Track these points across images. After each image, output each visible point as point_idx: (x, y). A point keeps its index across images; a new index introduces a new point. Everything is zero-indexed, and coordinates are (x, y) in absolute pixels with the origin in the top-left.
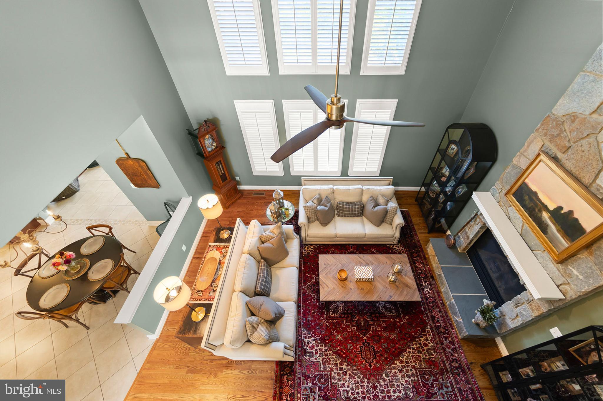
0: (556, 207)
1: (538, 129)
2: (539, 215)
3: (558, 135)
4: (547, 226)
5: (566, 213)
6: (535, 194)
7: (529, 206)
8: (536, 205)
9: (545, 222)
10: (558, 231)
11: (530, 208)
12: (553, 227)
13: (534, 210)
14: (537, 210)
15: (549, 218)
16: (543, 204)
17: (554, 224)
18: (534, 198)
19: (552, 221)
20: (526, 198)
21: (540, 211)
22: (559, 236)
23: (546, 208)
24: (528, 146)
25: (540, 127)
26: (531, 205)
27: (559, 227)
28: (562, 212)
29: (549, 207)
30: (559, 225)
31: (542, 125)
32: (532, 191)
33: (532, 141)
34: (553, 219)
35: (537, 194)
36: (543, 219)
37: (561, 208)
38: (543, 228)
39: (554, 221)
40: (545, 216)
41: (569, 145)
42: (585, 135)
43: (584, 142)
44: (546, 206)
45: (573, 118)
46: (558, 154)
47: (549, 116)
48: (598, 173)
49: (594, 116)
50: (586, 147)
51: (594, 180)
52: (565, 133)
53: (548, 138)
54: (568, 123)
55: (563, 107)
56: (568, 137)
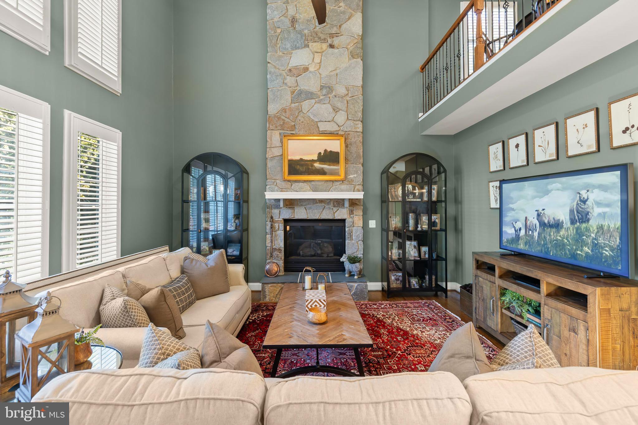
0: (317, 155)
1: (269, 127)
2: (314, 168)
3: (284, 123)
4: (322, 169)
6: (301, 159)
7: (304, 170)
8: (307, 165)
9: (320, 168)
10: (329, 165)
11: (306, 171)
12: (325, 167)
13: (309, 169)
14: (310, 167)
15: (320, 164)
16: (310, 161)
17: (324, 164)
18: (303, 163)
19: (322, 164)
20: (298, 167)
21: (312, 166)
22: (332, 167)
23: (313, 161)
24: (271, 140)
25: (269, 125)
26: (304, 168)
27: (328, 163)
28: (322, 154)
29: (314, 159)
30: (327, 162)
31: (269, 123)
32: (298, 160)
33: (271, 136)
34: (322, 163)
35: (302, 159)
36: (318, 168)
37: (320, 153)
38: (322, 172)
39: (324, 163)
40: (317, 165)
41: (294, 124)
42: (297, 114)
43: (299, 118)
44: (313, 160)
45: (284, 110)
46: (292, 132)
47: (269, 117)
48: (318, 126)
49: (293, 105)
50: (302, 120)
51: (319, 130)
52: (287, 120)
53: (279, 128)
54: (284, 114)
55: (273, 109)
56: (290, 121)
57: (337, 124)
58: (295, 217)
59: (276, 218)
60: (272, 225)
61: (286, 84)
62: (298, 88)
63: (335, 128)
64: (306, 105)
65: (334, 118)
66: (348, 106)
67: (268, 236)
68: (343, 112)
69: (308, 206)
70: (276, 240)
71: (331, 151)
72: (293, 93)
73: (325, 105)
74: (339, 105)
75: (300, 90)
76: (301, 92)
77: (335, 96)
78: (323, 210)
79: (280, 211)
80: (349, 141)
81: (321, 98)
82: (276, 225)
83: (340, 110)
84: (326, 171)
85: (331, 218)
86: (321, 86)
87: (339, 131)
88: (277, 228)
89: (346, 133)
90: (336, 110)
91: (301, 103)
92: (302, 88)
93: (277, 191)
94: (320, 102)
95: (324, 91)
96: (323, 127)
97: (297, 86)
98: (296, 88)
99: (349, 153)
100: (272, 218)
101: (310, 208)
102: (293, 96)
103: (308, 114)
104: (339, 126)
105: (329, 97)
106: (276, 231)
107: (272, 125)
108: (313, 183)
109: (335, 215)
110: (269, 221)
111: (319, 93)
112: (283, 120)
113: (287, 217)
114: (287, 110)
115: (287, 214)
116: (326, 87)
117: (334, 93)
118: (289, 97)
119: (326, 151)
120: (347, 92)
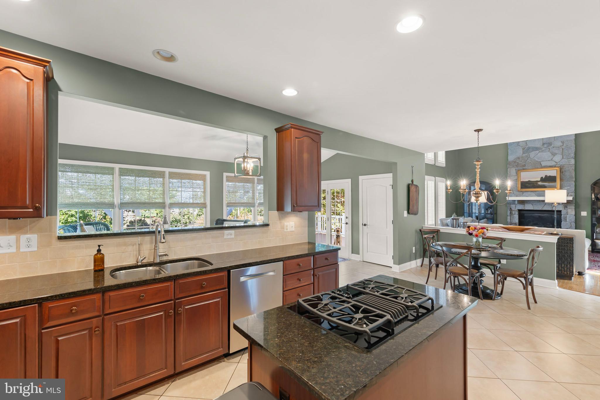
0: (540, 178)
1: (509, 167)
2: (538, 185)
3: (518, 164)
4: (544, 185)
5: (545, 177)
6: (529, 181)
7: (531, 186)
8: (534, 183)
12: (546, 184)
13: (534, 185)
14: (535, 185)
15: (542, 183)
16: (535, 181)
18: (530, 182)
19: (543, 183)
20: (527, 185)
22: (551, 184)
24: (510, 173)
27: (548, 182)
28: (544, 178)
31: (509, 165)
32: (527, 181)
33: (510, 171)
36: (541, 185)
37: (542, 177)
39: (545, 182)
40: (540, 183)
41: (524, 164)
42: (526, 159)
43: (528, 161)
44: (537, 181)
45: (519, 158)
46: (523, 168)
47: (509, 162)
48: (541, 164)
49: (524, 155)
50: (530, 161)
51: (542, 166)
52: (520, 162)
53: (515, 167)
54: (518, 160)
55: (511, 158)
56: (522, 163)
57: (555, 162)
58: (525, 208)
59: (513, 209)
60: (511, 212)
61: (519, 145)
62: (527, 146)
63: (554, 164)
64: (532, 154)
65: (552, 159)
66: (563, 151)
67: (509, 217)
68: (559, 155)
69: (534, 203)
70: (514, 219)
71: (550, 176)
72: (523, 149)
73: (545, 153)
74: (556, 151)
75: (528, 147)
76: (529, 148)
77: (553, 147)
78: (544, 205)
79: (516, 206)
80: (563, 170)
81: (543, 149)
82: (514, 212)
83: (557, 154)
84: (546, 186)
85: (550, 210)
86: (543, 143)
87: (556, 165)
88: (514, 213)
89: (562, 166)
90: (554, 154)
91: (529, 154)
92: (530, 146)
93: (514, 196)
94: (543, 151)
95: (545, 146)
96: (543, 164)
97: (526, 146)
98: (526, 147)
99: (564, 176)
100: (511, 209)
101: (535, 204)
102: (524, 150)
103: (534, 158)
104: (556, 162)
105: (549, 148)
106: (513, 215)
107: (511, 166)
108: (537, 192)
109: (553, 208)
110: (509, 210)
111: (542, 147)
112: (517, 163)
113: (520, 208)
114: (520, 158)
115: (521, 207)
116: (547, 144)
117: (553, 146)
118: (521, 152)
119: (546, 176)
120: (562, 144)
